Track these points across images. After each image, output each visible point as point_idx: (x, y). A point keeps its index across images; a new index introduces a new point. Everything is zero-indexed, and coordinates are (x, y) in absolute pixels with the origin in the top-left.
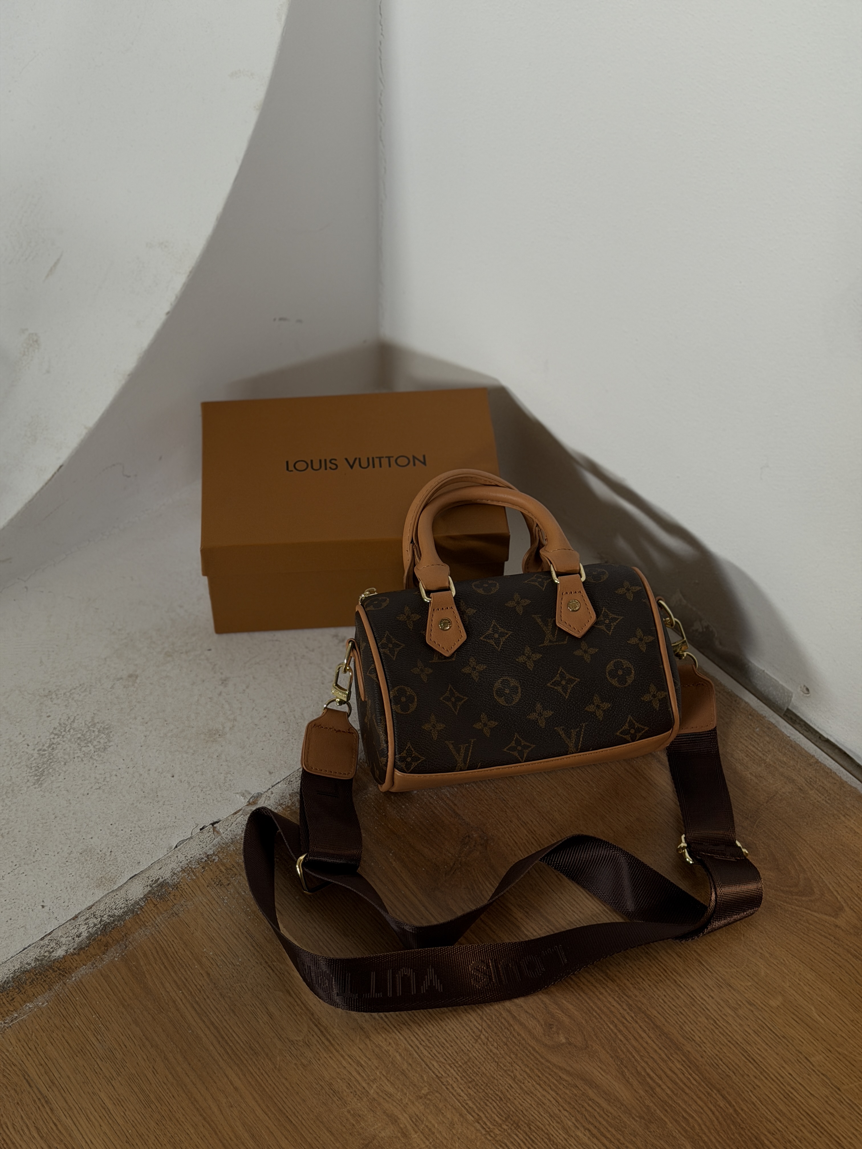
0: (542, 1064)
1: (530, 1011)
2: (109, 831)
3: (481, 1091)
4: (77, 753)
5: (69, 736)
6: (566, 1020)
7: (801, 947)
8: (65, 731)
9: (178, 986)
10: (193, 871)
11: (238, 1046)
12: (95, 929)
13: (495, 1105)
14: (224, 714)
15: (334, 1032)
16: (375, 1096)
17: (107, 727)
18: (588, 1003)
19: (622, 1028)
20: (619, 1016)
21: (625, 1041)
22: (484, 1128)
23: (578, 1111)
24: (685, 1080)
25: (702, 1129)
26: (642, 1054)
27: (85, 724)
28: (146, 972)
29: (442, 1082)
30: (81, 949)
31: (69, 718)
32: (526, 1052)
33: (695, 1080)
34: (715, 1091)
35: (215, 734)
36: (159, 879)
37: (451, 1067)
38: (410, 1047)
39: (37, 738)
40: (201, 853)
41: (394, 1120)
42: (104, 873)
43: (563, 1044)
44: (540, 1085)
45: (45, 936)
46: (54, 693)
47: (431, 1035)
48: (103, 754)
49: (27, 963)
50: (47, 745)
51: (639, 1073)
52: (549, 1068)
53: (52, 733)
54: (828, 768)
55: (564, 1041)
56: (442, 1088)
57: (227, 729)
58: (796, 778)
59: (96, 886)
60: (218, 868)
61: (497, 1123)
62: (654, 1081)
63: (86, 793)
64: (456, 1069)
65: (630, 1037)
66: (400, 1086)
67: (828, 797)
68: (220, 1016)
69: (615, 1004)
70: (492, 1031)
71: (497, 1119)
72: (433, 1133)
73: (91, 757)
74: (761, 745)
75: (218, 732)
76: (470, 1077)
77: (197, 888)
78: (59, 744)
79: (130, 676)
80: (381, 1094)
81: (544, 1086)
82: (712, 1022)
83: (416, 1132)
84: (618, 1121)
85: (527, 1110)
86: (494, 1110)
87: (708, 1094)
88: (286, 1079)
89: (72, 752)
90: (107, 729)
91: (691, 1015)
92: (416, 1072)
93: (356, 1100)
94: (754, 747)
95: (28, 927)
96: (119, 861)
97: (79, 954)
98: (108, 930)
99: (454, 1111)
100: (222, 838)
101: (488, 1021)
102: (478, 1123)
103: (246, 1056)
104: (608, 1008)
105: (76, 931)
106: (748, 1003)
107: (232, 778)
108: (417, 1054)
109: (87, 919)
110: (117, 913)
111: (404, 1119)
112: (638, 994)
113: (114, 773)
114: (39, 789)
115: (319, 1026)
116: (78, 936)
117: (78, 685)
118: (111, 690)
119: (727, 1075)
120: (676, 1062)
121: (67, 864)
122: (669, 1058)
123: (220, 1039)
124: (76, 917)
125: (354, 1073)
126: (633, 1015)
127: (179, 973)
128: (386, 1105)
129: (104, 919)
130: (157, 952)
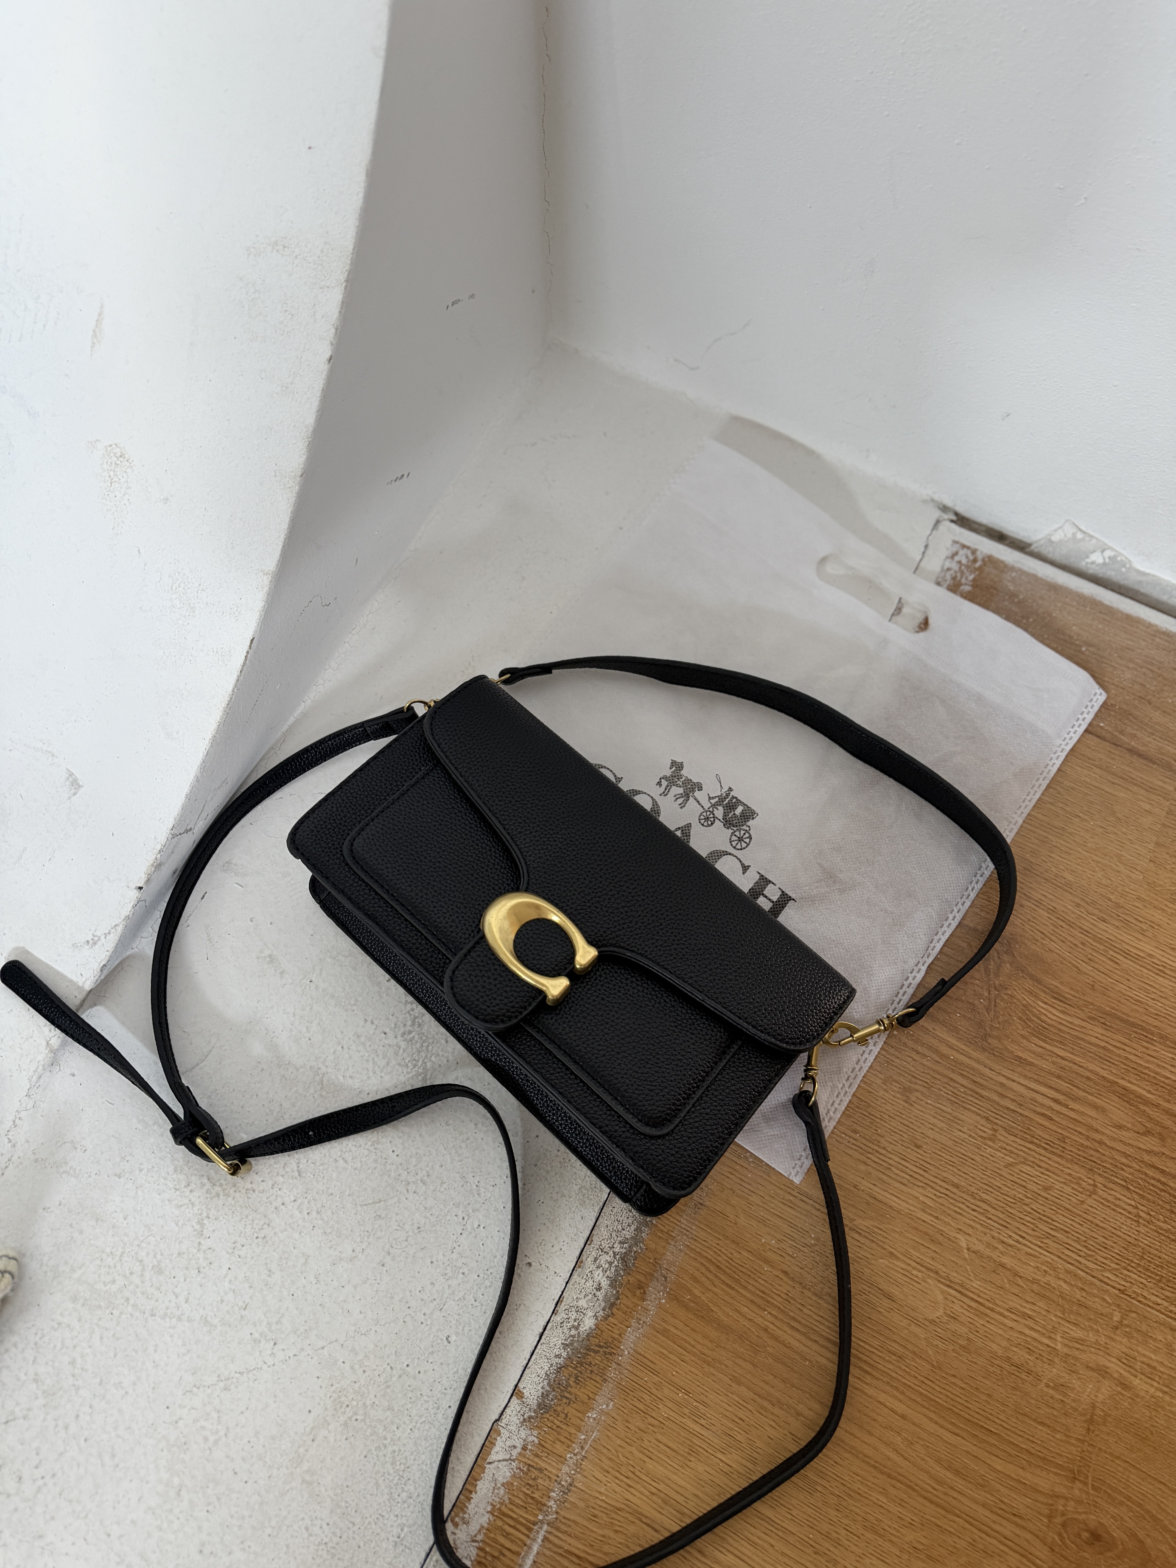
9: (758, 1306)
12: (613, 1269)
15: (975, 1286)
16: (1066, 1350)
28: (710, 1304)
29: (1130, 1296)
30: (612, 1305)
37: (1128, 1271)
39: (389, 1020)
41: (1103, 1372)
42: (580, 1183)
45: (556, 1305)
47: (1084, 1239)
49: (557, 1356)
56: (1131, 1302)
59: (580, 1206)
64: (1135, 1271)
66: (1087, 1323)
70: (1148, 1200)
72: (1155, 1368)
76: (1157, 1275)
80: (1071, 1344)
83: (1136, 1376)
88: (954, 1376)
92: (1094, 1296)
93: (1046, 1366)
97: (613, 1314)
98: (630, 1263)
99: (1160, 1327)
101: (1137, 1190)
103: (891, 1367)
105: (591, 1281)
108: (1083, 1270)
109: (596, 1259)
110: (628, 1233)
111: (1115, 1367)
116: (599, 1289)
124: (579, 1262)
125: (1027, 1332)
127: (750, 1287)
128: (1083, 1356)
129: (617, 1250)
130: (708, 1269)
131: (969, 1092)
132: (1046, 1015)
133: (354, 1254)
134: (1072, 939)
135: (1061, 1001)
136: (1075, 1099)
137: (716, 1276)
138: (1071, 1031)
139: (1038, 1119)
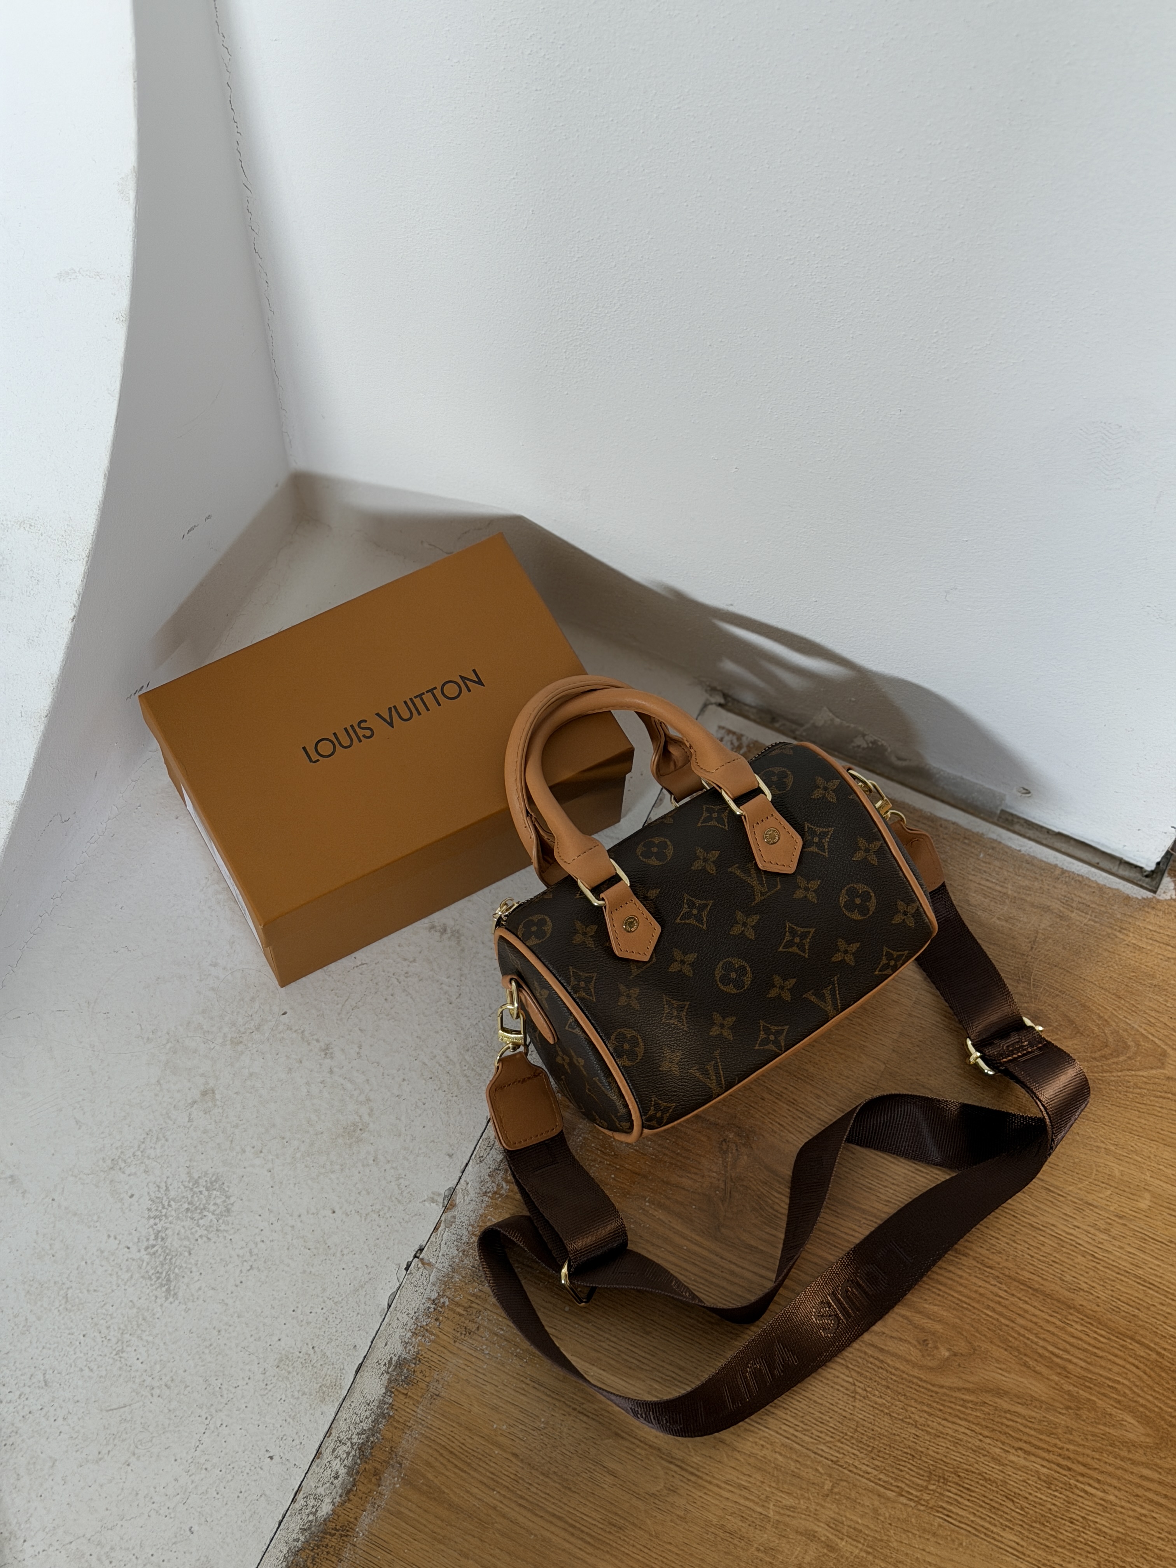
0: (937, 1393)
1: (895, 1334)
2: (295, 1321)
3: (887, 1457)
4: (196, 1231)
5: (173, 1213)
6: (938, 1327)
7: (1143, 1121)
8: (163, 1208)
9: (488, 1486)
10: (427, 1330)
11: (596, 1529)
12: (350, 1459)
13: (909, 1466)
14: (350, 1097)
15: (695, 1461)
16: (777, 1518)
17: (213, 1179)
18: (953, 1296)
19: (1000, 1309)
20: (991, 1296)
21: (1011, 1324)
22: (911, 1500)
23: (1000, 1432)
24: (1092, 1342)
25: (1134, 1392)
26: (1035, 1332)
27: (185, 1187)
28: (442, 1487)
29: (841, 1466)
30: (349, 1492)
31: (159, 1187)
32: (913, 1386)
33: (1101, 1335)
34: (1129, 1341)
35: (354, 1131)
36: (391, 1358)
37: (842, 1443)
38: (787, 1440)
39: (134, 1232)
40: (424, 1301)
41: (811, 1536)
42: (321, 1380)
43: (948, 1359)
44: (945, 1419)
45: (296, 1494)
46: (120, 1161)
47: (801, 1414)
48: (229, 1218)
49: (294, 1540)
50: (153, 1237)
51: (1041, 1356)
52: (947, 1395)
53: (149, 1217)
54: (1078, 875)
55: (947, 1354)
56: (842, 1472)
57: (366, 1118)
58: (1049, 904)
59: (321, 1401)
60: (454, 1312)
61: (922, 1486)
62: (1062, 1358)
63: (238, 1283)
64: (848, 1443)
65: (1014, 1316)
66: (798, 1492)
67: (1093, 915)
68: (556, 1502)
69: (980, 1283)
70: (866, 1377)
71: (920, 1482)
72: (861, 1531)
73: (217, 1230)
74: (994, 874)
75: (357, 1126)
76: (869, 1446)
77: (442, 1349)
78: (167, 1229)
79: (204, 1093)
80: (782, 1512)
81: (950, 1419)
82: (1091, 1258)
83: (842, 1539)
84: (1046, 1424)
85: (946, 1456)
86: (911, 1473)
87: (1122, 1346)
88: (670, 1543)
89: (189, 1232)
90: (216, 1181)
91: (1066, 1260)
92: (807, 1467)
93: (758, 1532)
94: (988, 880)
95: (268, 1492)
96: (330, 1356)
97: (349, 1500)
98: (367, 1452)
99: (870, 1494)
100: (439, 1270)
101: (856, 1368)
102: (902, 1496)
103: (611, 1537)
104: (976, 1292)
105: (329, 1471)
106: (1116, 1216)
107: (407, 1183)
108: (798, 1444)
109: (334, 1450)
110: (365, 1426)
111: (822, 1531)
112: (999, 1260)
113: (258, 1239)
114: (177, 1302)
115: (674, 1461)
116: (336, 1477)
117: (144, 1136)
118: (189, 1124)
119: (1133, 1315)
120: (1073, 1324)
121: (269, 1387)
122: (1064, 1322)
123: (570, 1529)
124: (318, 1453)
125: (742, 1501)
126: (1006, 1288)
127: (481, 1469)
128: (794, 1522)
129: (353, 1441)
130: (441, 1455)
133: (100, 1456)
137: (449, 1461)
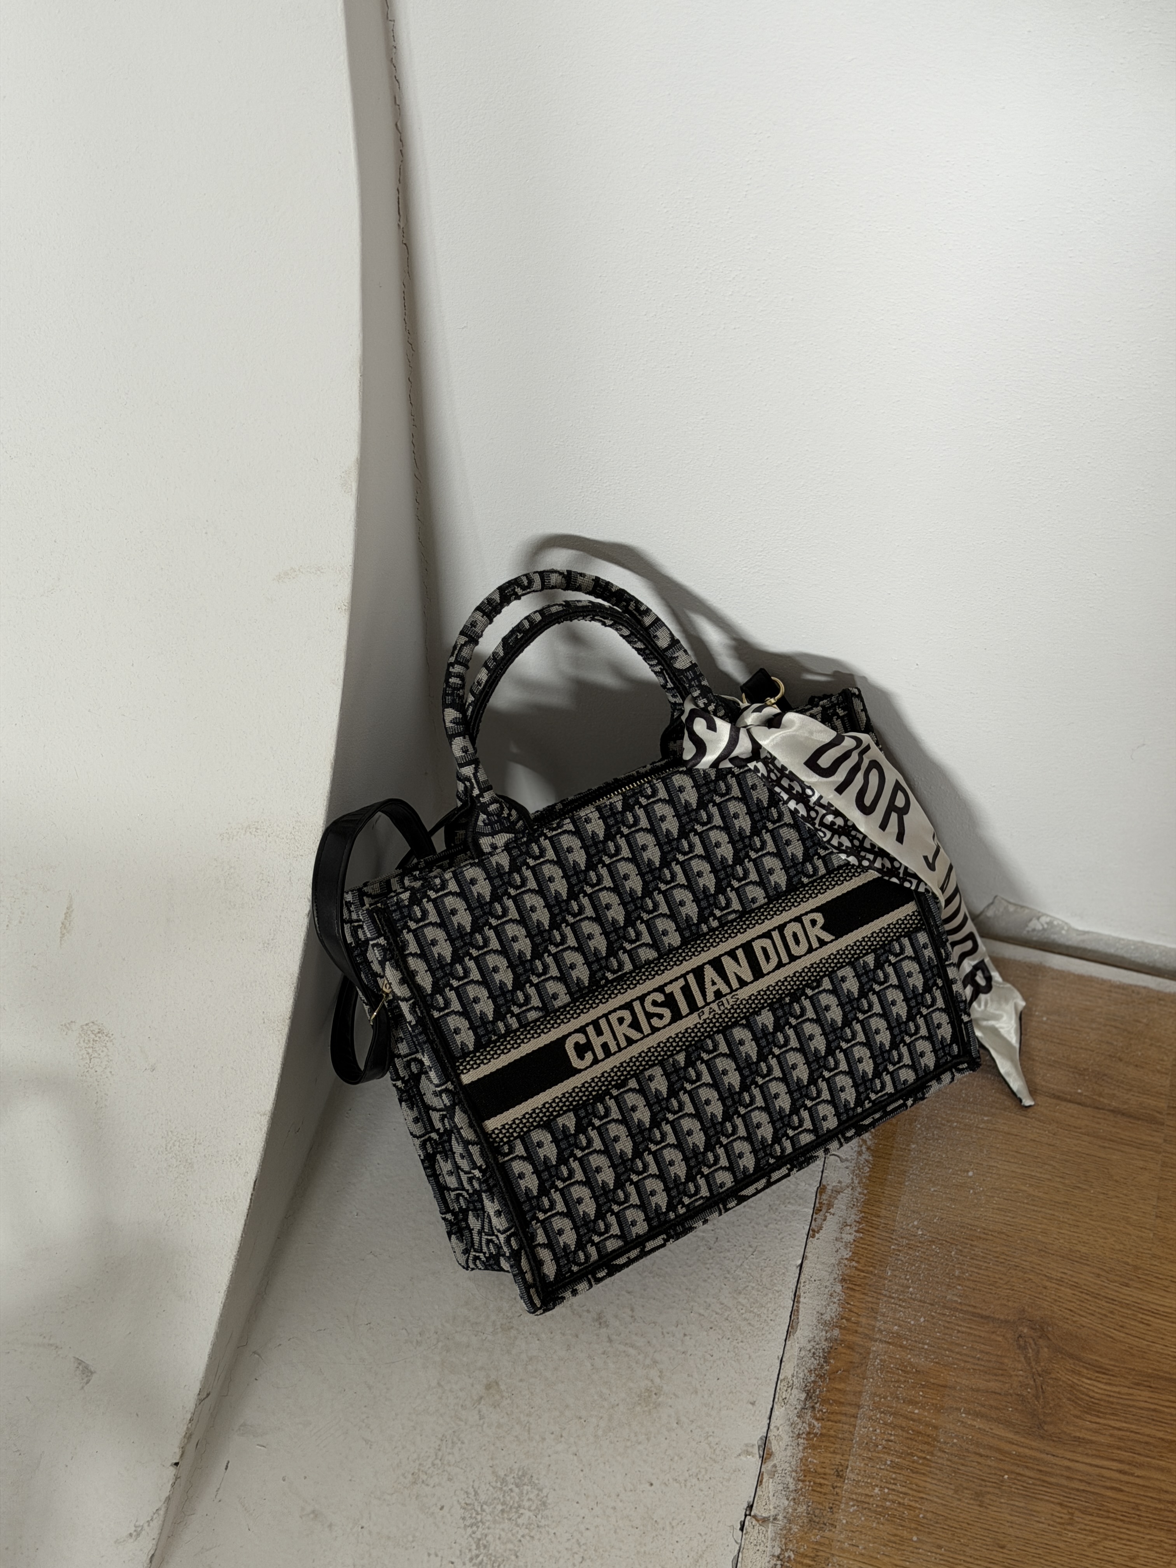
40: (768, 1559)
46: (420, 1473)
50: (474, 1547)
53: (466, 1527)
57: (657, 1381)
60: (802, 1564)
73: (538, 1526)
90: (523, 1475)
100: (775, 1524)
107: (717, 1440)
113: (582, 1528)
117: (439, 1442)
118: (482, 1421)
131: (1038, 1483)
132: (1093, 1391)
134: (1100, 1311)
135: (1104, 1373)
136: (1140, 1466)
138: (1121, 1401)
139: (1109, 1493)
